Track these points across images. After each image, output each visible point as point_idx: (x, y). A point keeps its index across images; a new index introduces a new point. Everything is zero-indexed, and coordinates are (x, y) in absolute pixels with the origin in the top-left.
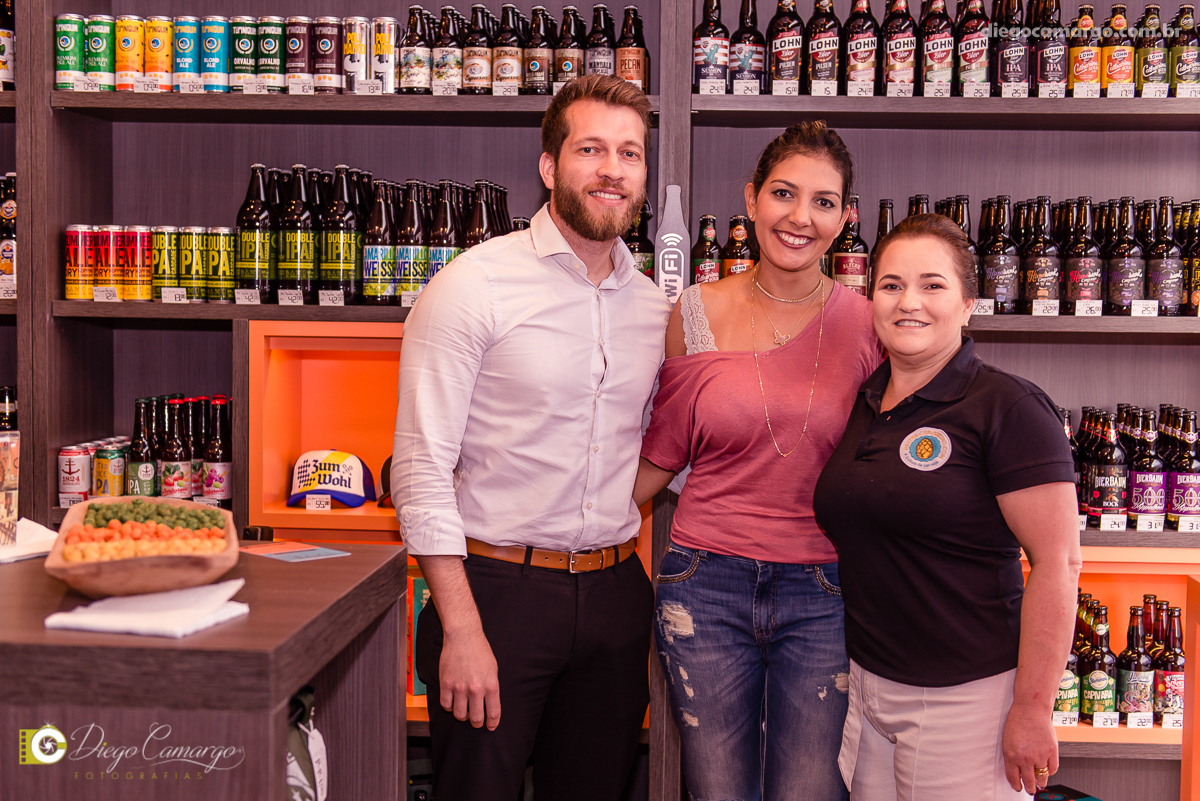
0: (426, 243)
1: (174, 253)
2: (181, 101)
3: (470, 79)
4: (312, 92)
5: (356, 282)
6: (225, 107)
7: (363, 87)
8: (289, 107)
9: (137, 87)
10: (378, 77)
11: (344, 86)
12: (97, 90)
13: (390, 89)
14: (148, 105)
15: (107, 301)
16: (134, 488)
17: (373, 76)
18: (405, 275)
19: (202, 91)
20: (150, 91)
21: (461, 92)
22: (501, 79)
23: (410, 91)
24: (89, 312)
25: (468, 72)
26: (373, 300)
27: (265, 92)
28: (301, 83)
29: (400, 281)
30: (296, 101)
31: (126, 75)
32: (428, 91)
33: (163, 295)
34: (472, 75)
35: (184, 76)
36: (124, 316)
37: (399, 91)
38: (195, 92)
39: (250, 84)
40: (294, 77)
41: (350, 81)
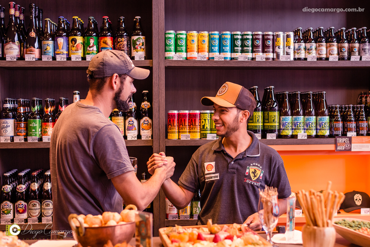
0: (304, 115)
1: (210, 120)
2: (215, 63)
3: (320, 55)
4: (264, 60)
5: (278, 130)
6: (232, 66)
7: (283, 58)
8: (256, 65)
9: (198, 58)
10: (288, 54)
11: (275, 57)
12: (181, 59)
13: (292, 59)
14: (203, 65)
15: (186, 139)
16: (196, 211)
17: (285, 53)
18: (297, 127)
19: (223, 60)
20: (203, 60)
21: (318, 59)
22: (331, 55)
23: (299, 59)
24: (180, 144)
25: (319, 52)
26: (286, 137)
27: (247, 60)
28: (260, 57)
29: (295, 129)
30: (259, 63)
31: (193, 54)
32: (305, 59)
33: (207, 137)
34: (320, 53)
35: (215, 54)
36: (193, 145)
37: (295, 59)
38: (220, 60)
39: (240, 57)
40: (257, 54)
41: (278, 56)
